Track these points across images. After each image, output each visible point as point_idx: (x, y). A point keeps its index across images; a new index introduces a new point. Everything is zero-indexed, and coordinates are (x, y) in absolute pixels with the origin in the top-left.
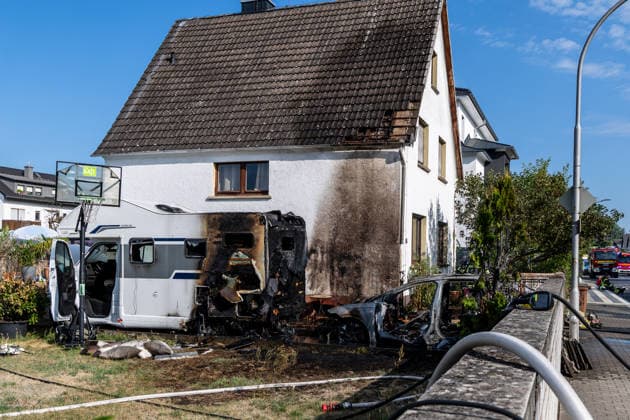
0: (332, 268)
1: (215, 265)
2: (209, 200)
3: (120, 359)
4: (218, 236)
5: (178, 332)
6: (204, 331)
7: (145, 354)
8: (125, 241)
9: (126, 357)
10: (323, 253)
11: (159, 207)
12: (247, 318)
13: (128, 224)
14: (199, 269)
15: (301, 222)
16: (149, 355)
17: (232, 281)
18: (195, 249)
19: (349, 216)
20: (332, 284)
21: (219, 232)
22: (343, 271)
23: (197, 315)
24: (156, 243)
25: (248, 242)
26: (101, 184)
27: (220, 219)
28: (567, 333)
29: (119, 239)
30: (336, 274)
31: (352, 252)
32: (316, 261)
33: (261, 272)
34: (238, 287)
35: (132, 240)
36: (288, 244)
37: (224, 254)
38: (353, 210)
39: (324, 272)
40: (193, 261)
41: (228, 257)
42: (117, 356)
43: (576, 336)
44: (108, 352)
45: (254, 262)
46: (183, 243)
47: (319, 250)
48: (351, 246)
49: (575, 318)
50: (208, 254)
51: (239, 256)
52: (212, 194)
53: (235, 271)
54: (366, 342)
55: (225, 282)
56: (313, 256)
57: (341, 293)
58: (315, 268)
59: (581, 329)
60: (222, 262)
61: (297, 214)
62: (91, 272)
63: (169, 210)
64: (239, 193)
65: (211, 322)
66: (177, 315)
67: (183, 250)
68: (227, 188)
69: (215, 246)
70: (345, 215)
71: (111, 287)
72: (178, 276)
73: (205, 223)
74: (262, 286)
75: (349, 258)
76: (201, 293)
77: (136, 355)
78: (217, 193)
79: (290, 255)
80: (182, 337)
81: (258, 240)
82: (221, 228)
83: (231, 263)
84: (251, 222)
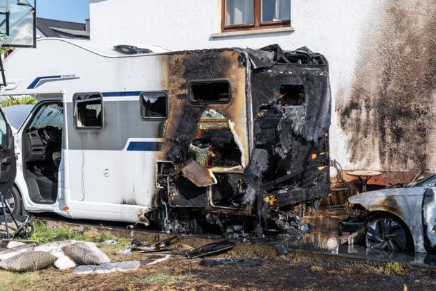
0: (382, 130)
1: (180, 129)
2: (214, 38)
3: (22, 271)
4: (183, 87)
6: (169, 226)
7: (64, 263)
8: (67, 99)
9: (31, 270)
10: (368, 107)
11: (119, 48)
12: (225, 209)
13: (70, 73)
14: (160, 135)
15: (321, 61)
16: (72, 264)
17: (203, 153)
18: (155, 107)
19: (408, 50)
20: (382, 154)
21: (183, 81)
22: (398, 134)
23: (159, 202)
24: (105, 99)
26: (7, 14)
27: (185, 60)
29: (61, 95)
30: (389, 138)
31: (412, 105)
32: (358, 120)
33: (243, 139)
34: (211, 162)
35: (77, 97)
37: (191, 115)
38: (412, 41)
39: (370, 136)
40: (151, 126)
41: (196, 118)
42: (18, 267)
44: (8, 261)
45: (232, 125)
46: (137, 98)
47: (363, 104)
48: (410, 96)
50: (171, 113)
51: (211, 116)
52: (217, 30)
53: (206, 139)
55: (192, 156)
56: (354, 113)
57: (396, 167)
58: (358, 130)
60: (190, 125)
63: (132, 51)
64: (253, 26)
65: (177, 214)
66: (133, 203)
67: (138, 107)
68: (239, 21)
69: (179, 102)
70: (401, 50)
72: (134, 146)
73: (165, 67)
74: (244, 160)
75: (407, 115)
76: (164, 170)
77: (49, 265)
78: (225, 29)
79: (296, 114)
80: (139, 235)
81: (236, 91)
82: (185, 75)
83: (201, 127)
84: (227, 63)
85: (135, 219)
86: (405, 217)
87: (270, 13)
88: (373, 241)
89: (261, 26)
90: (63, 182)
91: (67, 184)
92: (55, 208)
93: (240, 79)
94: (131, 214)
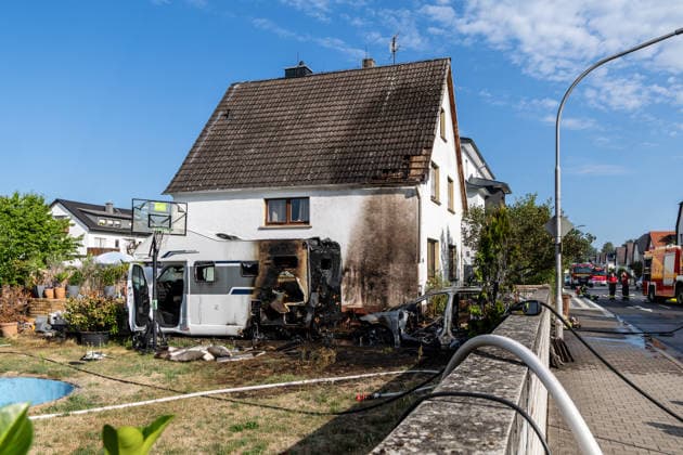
0: (363, 283)
1: (266, 282)
2: (261, 229)
3: (188, 361)
4: (269, 259)
5: (235, 338)
6: (258, 337)
7: (208, 357)
8: (190, 264)
9: (192, 360)
10: (355, 271)
11: (219, 235)
12: (293, 326)
13: (193, 249)
14: (253, 285)
15: (336, 246)
16: (212, 357)
17: (281, 295)
18: (249, 269)
19: (376, 240)
20: (363, 296)
21: (269, 255)
22: (372, 286)
23: (252, 323)
24: (217, 265)
25: (293, 263)
26: (170, 217)
27: (270, 245)
28: (553, 333)
29: (186, 262)
30: (367, 288)
31: (379, 270)
32: (349, 278)
33: (304, 287)
34: (285, 300)
35: (197, 263)
36: (326, 264)
37: (273, 273)
38: (379, 236)
39: (356, 287)
40: (247, 280)
41: (277, 276)
42: (185, 359)
43: (561, 335)
44: (177, 356)
45: (298, 280)
46: (238, 265)
47: (352, 268)
48: (378, 265)
49: (559, 321)
50: (260, 273)
51: (286, 275)
52: (263, 225)
53: (282, 287)
54: (391, 343)
55: (275, 296)
56: (347, 274)
57: (371, 303)
58: (349, 283)
59: (564, 330)
60: (272, 280)
61: (333, 240)
62: (162, 290)
63: (227, 237)
64: (286, 223)
65: (263, 329)
66: (235, 324)
67: (239, 270)
68: (275, 219)
69: (265, 267)
70: (373, 240)
71: (180, 302)
72: (235, 292)
73: (257, 248)
74: (306, 299)
75: (377, 275)
76: (255, 306)
77: (201, 358)
78: (267, 224)
79: (328, 274)
80: (239, 342)
81: (301, 261)
82: (271, 252)
83: (279, 280)
84: (296, 247)
85: (236, 334)
86: (390, 326)
87: (296, 216)
88: (373, 339)
89: (291, 223)
90: (185, 316)
91: (188, 314)
92: (177, 329)
93: (303, 256)
94: (233, 331)
